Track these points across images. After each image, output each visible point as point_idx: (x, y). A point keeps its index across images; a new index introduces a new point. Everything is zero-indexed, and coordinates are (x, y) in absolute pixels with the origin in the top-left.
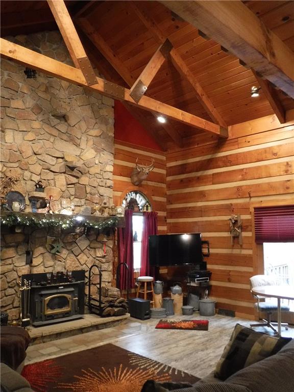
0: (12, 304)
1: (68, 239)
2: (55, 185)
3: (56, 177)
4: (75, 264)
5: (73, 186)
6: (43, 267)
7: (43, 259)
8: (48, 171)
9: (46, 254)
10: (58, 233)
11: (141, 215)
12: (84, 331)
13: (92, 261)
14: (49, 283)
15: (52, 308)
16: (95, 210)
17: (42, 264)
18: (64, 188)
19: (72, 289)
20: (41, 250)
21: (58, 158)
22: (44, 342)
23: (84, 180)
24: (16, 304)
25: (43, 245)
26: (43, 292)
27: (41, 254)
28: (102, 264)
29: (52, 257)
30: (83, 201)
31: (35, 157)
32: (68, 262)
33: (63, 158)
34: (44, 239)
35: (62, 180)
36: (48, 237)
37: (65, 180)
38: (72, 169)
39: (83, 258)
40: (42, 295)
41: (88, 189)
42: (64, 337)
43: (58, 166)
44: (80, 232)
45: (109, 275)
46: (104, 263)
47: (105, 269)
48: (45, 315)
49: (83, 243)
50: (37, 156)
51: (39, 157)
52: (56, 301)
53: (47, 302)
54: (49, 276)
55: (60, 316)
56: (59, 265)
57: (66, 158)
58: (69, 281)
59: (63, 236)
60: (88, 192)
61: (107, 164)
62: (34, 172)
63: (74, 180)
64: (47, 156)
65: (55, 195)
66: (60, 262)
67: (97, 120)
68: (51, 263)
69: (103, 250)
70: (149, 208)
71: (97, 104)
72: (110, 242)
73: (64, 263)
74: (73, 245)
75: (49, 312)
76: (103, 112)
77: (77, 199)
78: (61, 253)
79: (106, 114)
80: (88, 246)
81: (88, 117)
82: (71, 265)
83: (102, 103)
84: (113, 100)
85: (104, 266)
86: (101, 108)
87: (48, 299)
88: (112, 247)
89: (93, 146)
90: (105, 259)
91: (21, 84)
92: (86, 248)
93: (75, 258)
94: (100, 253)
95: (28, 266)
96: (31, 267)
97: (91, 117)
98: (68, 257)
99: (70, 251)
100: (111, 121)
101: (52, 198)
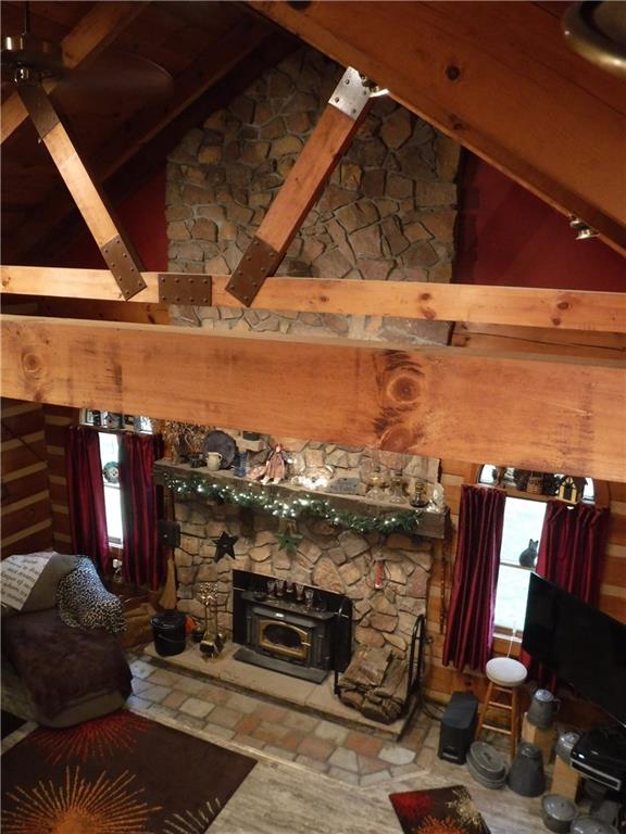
0: (225, 604)
1: (322, 527)
4: (333, 578)
6: (269, 567)
7: (271, 552)
9: (277, 546)
15: (273, 640)
17: (269, 561)
19: (310, 624)
20: (268, 536)
24: (230, 606)
25: (272, 529)
26: (257, 610)
27: (268, 543)
28: (398, 597)
29: (287, 552)
30: (354, 458)
32: (320, 571)
39: (351, 573)
40: (255, 614)
46: (403, 595)
47: (406, 609)
48: (260, 647)
49: (355, 546)
52: (281, 631)
53: (263, 627)
54: (272, 584)
55: (285, 658)
56: (298, 572)
66: (301, 567)
67: (398, 260)
68: (286, 564)
69: (403, 569)
70: (574, 492)
71: (401, 214)
72: (423, 556)
73: (310, 571)
74: (332, 542)
75: (267, 644)
76: (416, 233)
77: (339, 453)
78: (307, 551)
79: (426, 236)
80: (365, 552)
81: (369, 258)
82: (325, 577)
83: (416, 208)
84: (454, 187)
85: (404, 603)
86: (411, 223)
87: (264, 623)
88: (427, 567)
89: (382, 330)
90: (405, 588)
91: (220, 224)
92: (361, 554)
93: (333, 567)
94: (395, 573)
95: (247, 557)
96: (252, 560)
97: (378, 255)
98: (320, 563)
99: (325, 553)
100: (441, 252)
101: (278, 450)
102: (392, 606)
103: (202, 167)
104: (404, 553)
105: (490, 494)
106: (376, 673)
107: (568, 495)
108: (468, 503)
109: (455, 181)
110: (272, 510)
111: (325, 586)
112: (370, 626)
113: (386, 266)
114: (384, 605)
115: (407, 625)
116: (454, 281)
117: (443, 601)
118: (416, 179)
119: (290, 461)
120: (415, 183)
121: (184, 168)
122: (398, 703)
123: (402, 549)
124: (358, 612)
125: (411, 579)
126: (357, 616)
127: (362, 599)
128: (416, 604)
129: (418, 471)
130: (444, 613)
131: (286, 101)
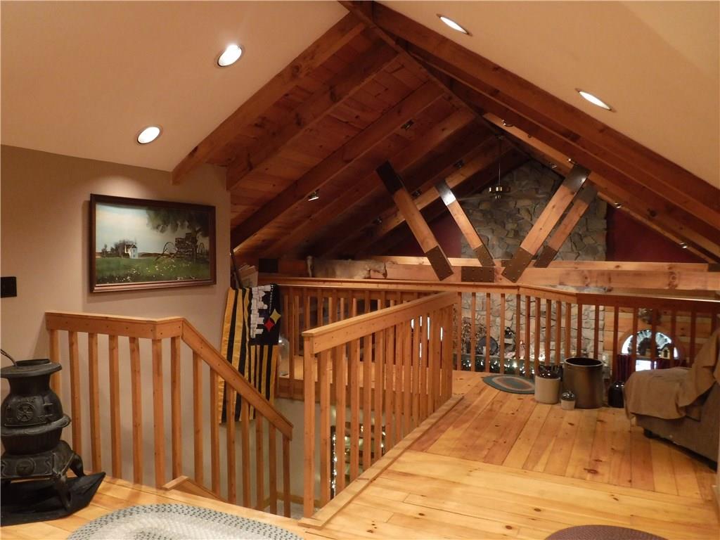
31: (506, 304)
50: (509, 302)
67: (580, 252)
70: (669, 354)
71: (580, 233)
76: (589, 241)
79: (594, 242)
81: (566, 252)
83: (587, 230)
84: (605, 221)
86: (586, 236)
91: (490, 237)
97: (570, 250)
100: (600, 249)
101: (521, 343)
103: (482, 210)
105: (629, 358)
107: (666, 355)
108: (616, 363)
109: (605, 218)
113: (575, 255)
116: (606, 260)
118: (588, 217)
120: (587, 219)
121: (471, 211)
131: (524, 183)
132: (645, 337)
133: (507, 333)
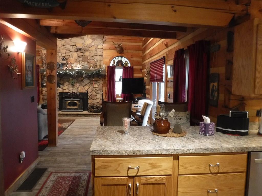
1: (80, 79)
2: (72, 57)
3: (73, 54)
4: (82, 90)
5: (81, 57)
6: (68, 90)
7: (68, 87)
8: (69, 52)
9: (69, 85)
10: (75, 77)
11: (121, 68)
12: (78, 116)
13: (91, 89)
14: (69, 96)
15: (70, 106)
16: (91, 67)
17: (68, 89)
18: (77, 58)
19: (79, 100)
20: (67, 83)
21: (73, 46)
22: (61, 116)
23: (87, 54)
25: (68, 81)
26: (66, 99)
27: (67, 85)
29: (72, 86)
30: (86, 63)
31: (63, 47)
32: (79, 89)
33: (75, 45)
34: (68, 79)
35: (75, 55)
36: (70, 78)
37: (77, 55)
38: (80, 49)
39: (86, 88)
40: (66, 100)
41: (89, 58)
42: (69, 116)
43: (74, 49)
44: (85, 76)
45: (101, 96)
46: (98, 90)
48: (67, 108)
49: (87, 81)
50: (64, 46)
51: (65, 46)
52: (72, 103)
53: (67, 103)
54: (69, 93)
55: (73, 109)
56: (75, 90)
57: (76, 45)
58: (78, 96)
59: (77, 78)
60: (89, 59)
61: (99, 45)
62: (62, 52)
63: (81, 54)
64: (68, 46)
65: (72, 61)
66: (75, 89)
68: (72, 89)
69: (97, 85)
72: (101, 81)
73: (77, 89)
74: (82, 82)
75: (69, 107)
77: (83, 63)
78: (76, 85)
80: (89, 82)
82: (81, 90)
85: (98, 92)
87: (68, 102)
88: (102, 83)
89: (91, 38)
90: (98, 89)
92: (88, 83)
93: (83, 87)
94: (96, 86)
95: (62, 89)
96: (63, 89)
98: (79, 87)
99: (81, 84)
101: (70, 63)
102: (96, 93)
104: (97, 81)
105: (113, 67)
106: (96, 103)
107: (126, 65)
108: (109, 69)
110: (70, 74)
111: (81, 92)
112: (91, 99)
114: (94, 93)
115: (99, 97)
117: (105, 91)
119: (72, 65)
122: (101, 108)
123: (97, 80)
124: (89, 96)
125: (99, 86)
126: (88, 97)
127: (89, 93)
128: (100, 92)
129: (99, 64)
130: (106, 93)
132: (119, 59)
133: (63, 59)
